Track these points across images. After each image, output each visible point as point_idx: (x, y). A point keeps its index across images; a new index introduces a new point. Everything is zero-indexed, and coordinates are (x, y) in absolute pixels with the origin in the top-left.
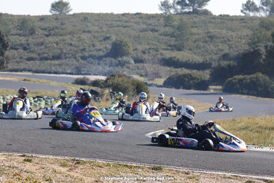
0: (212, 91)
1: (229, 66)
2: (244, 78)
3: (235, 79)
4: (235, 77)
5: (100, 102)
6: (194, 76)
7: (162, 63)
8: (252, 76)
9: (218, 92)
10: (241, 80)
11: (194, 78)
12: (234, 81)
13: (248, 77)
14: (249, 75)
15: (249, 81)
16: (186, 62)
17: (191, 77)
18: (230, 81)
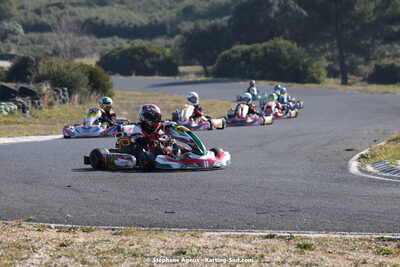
0: (192, 78)
1: (214, 28)
2: (252, 50)
3: (235, 52)
4: (234, 48)
5: (41, 108)
6: (150, 50)
7: (85, 29)
8: (265, 44)
9: (203, 78)
10: (246, 54)
11: (151, 55)
12: (235, 56)
13: (259, 46)
14: (261, 42)
15: (261, 53)
16: (119, 25)
17: (144, 53)
18: (226, 56)
